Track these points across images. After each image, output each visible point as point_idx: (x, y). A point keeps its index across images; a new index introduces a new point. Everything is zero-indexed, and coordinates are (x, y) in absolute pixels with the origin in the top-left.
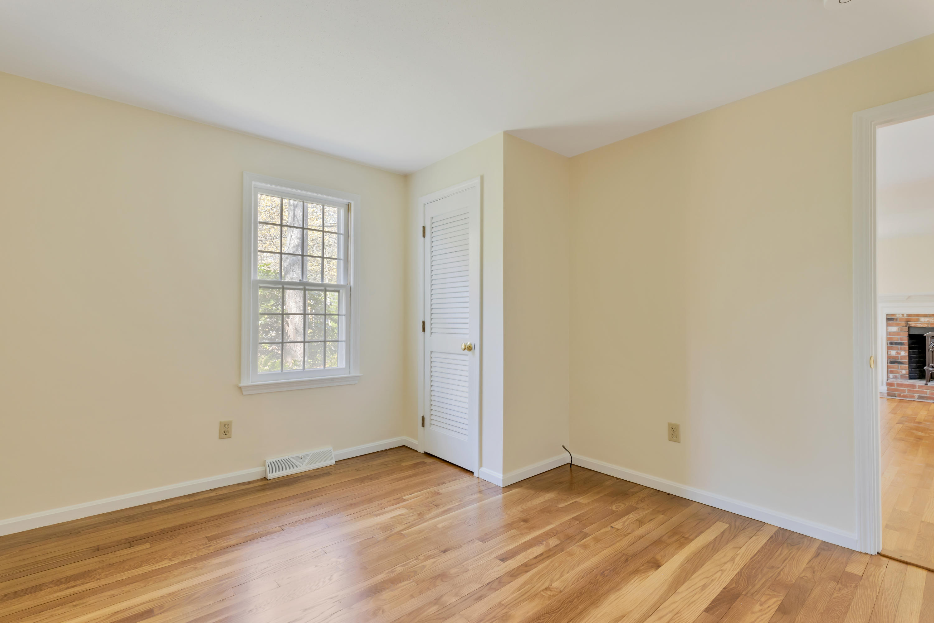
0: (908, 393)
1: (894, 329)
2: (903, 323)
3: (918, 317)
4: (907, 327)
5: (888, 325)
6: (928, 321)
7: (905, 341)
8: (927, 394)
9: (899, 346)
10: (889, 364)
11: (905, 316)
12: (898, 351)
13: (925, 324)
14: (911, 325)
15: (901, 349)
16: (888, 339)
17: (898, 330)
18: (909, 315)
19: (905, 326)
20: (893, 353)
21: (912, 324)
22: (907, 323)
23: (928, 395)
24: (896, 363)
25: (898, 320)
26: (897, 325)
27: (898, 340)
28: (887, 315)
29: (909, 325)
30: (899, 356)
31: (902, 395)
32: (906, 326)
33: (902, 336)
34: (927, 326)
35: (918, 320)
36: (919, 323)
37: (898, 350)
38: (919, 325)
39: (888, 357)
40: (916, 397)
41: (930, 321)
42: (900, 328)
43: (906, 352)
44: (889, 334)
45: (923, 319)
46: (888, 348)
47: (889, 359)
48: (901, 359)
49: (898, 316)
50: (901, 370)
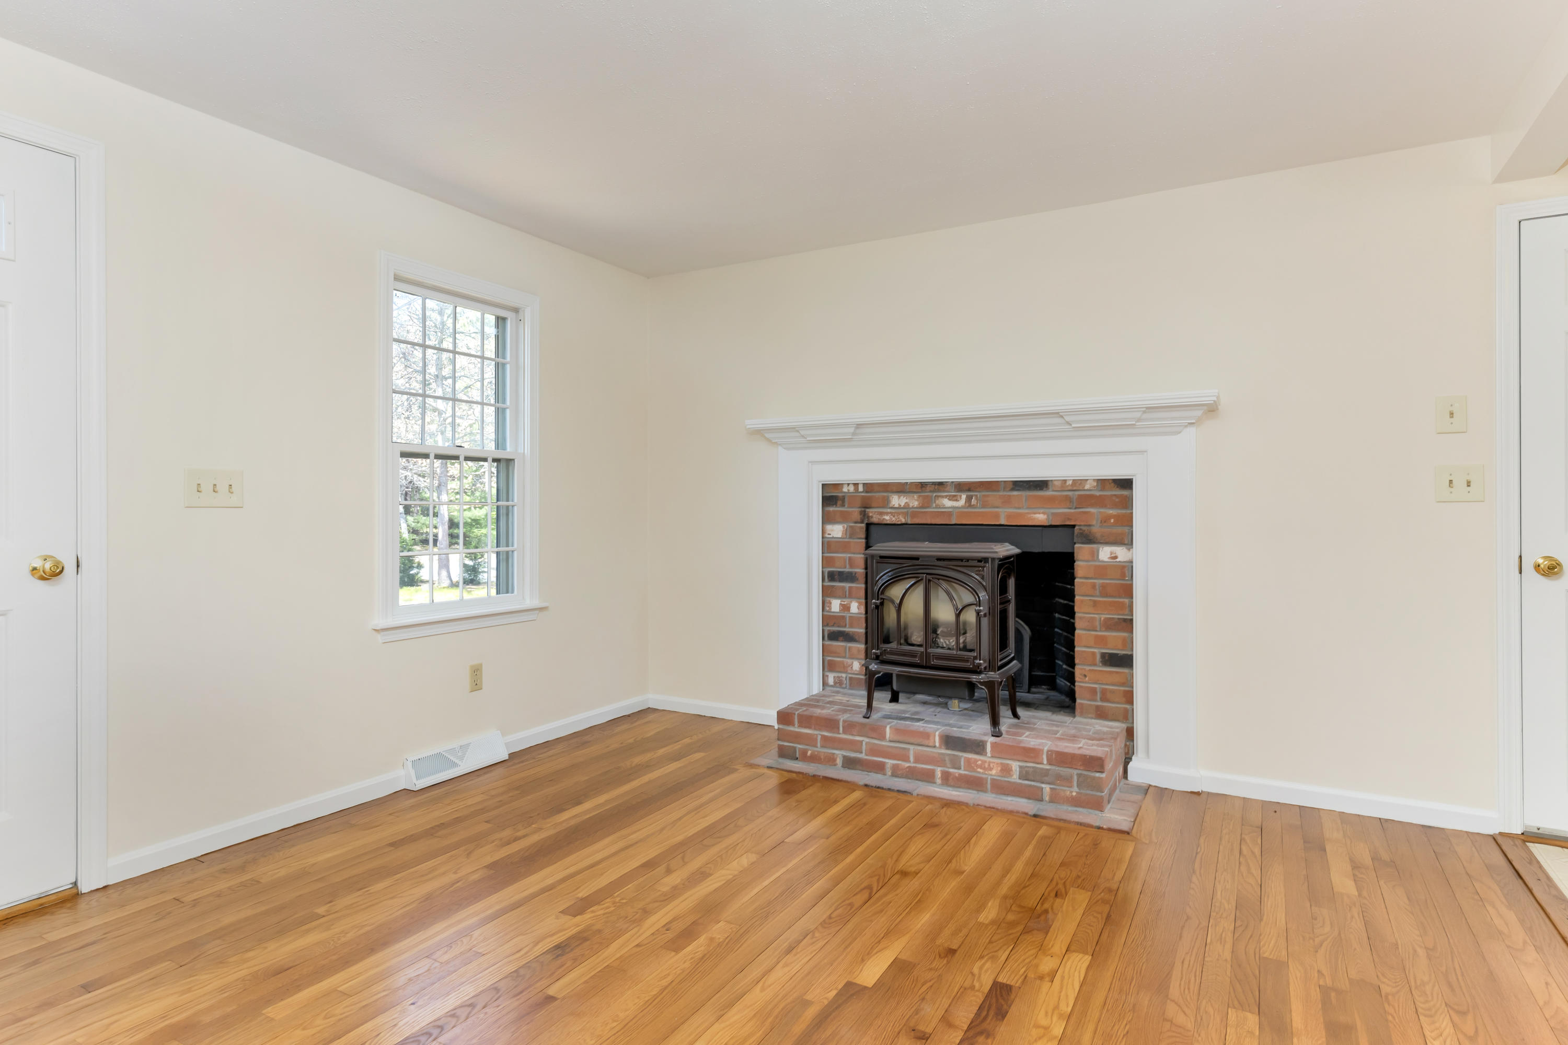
0: (822, 747)
1: (837, 531)
2: (855, 512)
3: (885, 494)
4: (863, 525)
5: (827, 519)
6: (906, 506)
7: (858, 567)
8: (862, 753)
9: (847, 585)
10: (828, 643)
11: (861, 488)
12: (846, 602)
13: (899, 514)
14: (872, 517)
15: (851, 596)
16: (826, 561)
17: (846, 534)
18: (869, 487)
19: (859, 521)
20: (835, 605)
21: (875, 516)
22: (865, 511)
23: (862, 756)
24: (841, 638)
25: (846, 499)
26: (844, 518)
27: (845, 567)
28: (823, 485)
29: (868, 517)
30: (847, 615)
31: (809, 753)
32: (862, 522)
33: (854, 553)
34: (903, 521)
35: (886, 503)
36: (887, 513)
37: (845, 597)
38: (887, 518)
39: (827, 619)
40: (839, 761)
41: (911, 505)
42: (851, 527)
43: (860, 604)
44: (828, 545)
45: (897, 501)
46: (827, 593)
47: (827, 625)
48: (851, 626)
49: (845, 489)
50: (849, 661)
